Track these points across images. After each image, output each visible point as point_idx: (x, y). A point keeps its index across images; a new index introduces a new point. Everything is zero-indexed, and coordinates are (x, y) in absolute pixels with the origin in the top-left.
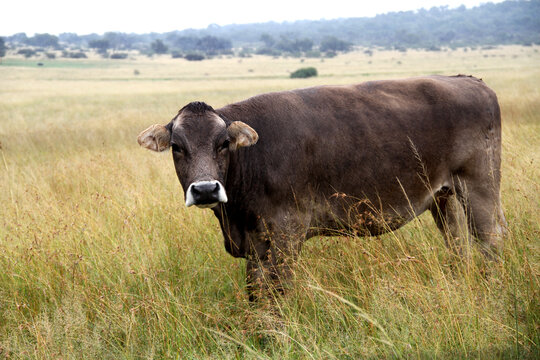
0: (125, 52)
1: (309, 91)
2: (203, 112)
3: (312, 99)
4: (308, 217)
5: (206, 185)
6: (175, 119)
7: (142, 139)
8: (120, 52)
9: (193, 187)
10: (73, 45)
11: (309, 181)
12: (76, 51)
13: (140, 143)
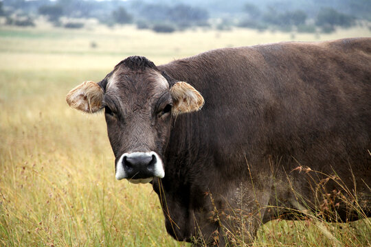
0: (82, 21)
1: (273, 47)
2: (143, 69)
3: (274, 57)
4: (267, 195)
5: (140, 157)
6: (110, 75)
7: (72, 98)
8: (75, 21)
9: (125, 158)
10: (20, 11)
11: (268, 152)
12: (23, 19)
13: (69, 103)
